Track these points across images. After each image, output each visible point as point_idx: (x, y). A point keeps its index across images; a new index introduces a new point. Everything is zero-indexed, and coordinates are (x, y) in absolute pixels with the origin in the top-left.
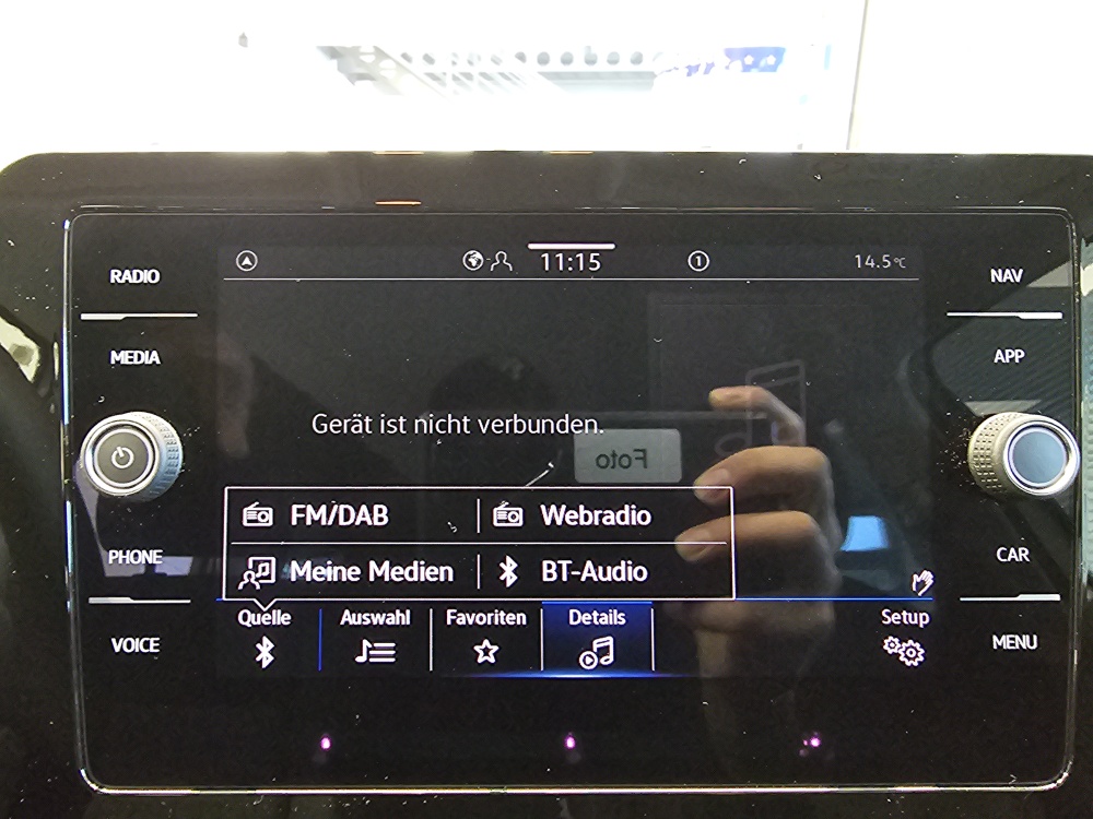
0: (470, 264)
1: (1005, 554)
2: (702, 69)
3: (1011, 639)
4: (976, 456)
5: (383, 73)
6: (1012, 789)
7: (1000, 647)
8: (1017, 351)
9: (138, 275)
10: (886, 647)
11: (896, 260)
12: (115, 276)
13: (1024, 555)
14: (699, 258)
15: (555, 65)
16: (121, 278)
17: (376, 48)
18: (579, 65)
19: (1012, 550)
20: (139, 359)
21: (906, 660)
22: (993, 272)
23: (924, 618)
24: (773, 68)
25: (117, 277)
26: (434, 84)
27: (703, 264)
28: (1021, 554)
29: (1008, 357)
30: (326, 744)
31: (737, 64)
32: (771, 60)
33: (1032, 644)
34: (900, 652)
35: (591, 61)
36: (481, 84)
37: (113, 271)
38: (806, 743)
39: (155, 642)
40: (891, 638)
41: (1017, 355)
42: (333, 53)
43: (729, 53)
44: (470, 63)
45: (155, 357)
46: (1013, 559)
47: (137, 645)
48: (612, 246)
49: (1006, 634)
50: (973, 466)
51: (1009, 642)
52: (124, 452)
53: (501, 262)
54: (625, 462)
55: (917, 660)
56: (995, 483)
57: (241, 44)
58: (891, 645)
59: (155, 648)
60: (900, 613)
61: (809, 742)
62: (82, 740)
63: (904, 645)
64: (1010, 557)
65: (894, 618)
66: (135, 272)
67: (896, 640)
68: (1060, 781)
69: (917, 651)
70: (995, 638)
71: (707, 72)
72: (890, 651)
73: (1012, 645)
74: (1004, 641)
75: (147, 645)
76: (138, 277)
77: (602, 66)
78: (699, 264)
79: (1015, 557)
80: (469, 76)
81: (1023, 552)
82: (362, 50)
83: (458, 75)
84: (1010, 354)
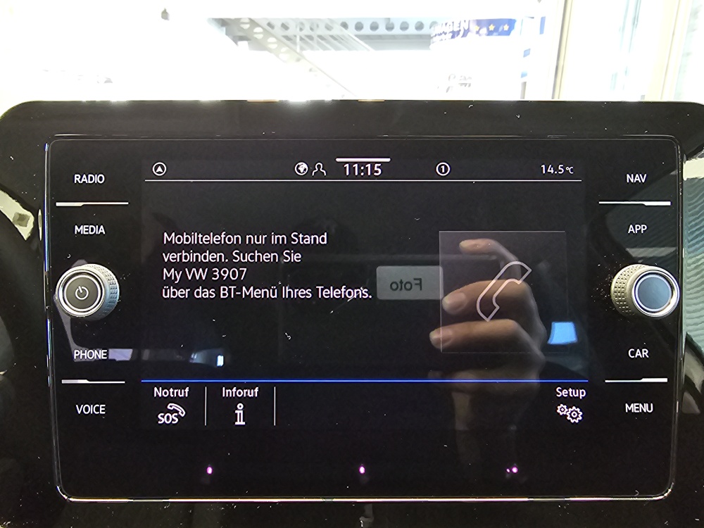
0: (299, 171)
1: (633, 353)
2: (461, 33)
3: (637, 406)
4: (615, 292)
5: (256, 36)
6: (637, 499)
7: (630, 411)
8: (642, 226)
9: (91, 178)
10: (558, 411)
11: (568, 169)
12: (77, 178)
13: (646, 354)
14: (443, 167)
15: (367, 31)
16: (81, 180)
17: (250, 19)
18: (382, 30)
19: (638, 350)
20: (92, 231)
21: (571, 419)
22: (628, 176)
23: (583, 393)
24: (508, 33)
25: (78, 179)
26: (288, 42)
27: (446, 171)
28: (643, 353)
29: (637, 229)
30: (210, 471)
31: (484, 31)
32: (506, 28)
33: (650, 409)
34: (568, 414)
35: (390, 27)
36: (318, 43)
37: (76, 175)
38: (508, 471)
39: (102, 407)
40: (562, 405)
41: (643, 228)
42: (223, 23)
43: (479, 23)
44: (312, 29)
45: (102, 230)
46: (639, 356)
47: (92, 409)
48: (388, 160)
49: (634, 403)
50: (614, 298)
51: (635, 408)
52: (82, 289)
53: (319, 170)
54: (408, 286)
55: (578, 419)
56: (627, 309)
57: (163, 17)
58: (562, 410)
59: (102, 411)
60: (568, 390)
61: (511, 470)
62: (58, 468)
63: (570, 409)
64: (637, 355)
65: (564, 393)
66: (90, 176)
67: (565, 407)
68: (666, 495)
69: (578, 414)
70: (627, 405)
71: (464, 35)
72: (561, 414)
73: (637, 410)
74: (633, 407)
75: (98, 409)
76: (91, 180)
77: (397, 31)
78: (443, 171)
79: (640, 355)
80: (310, 38)
81: (645, 352)
82: (242, 21)
83: (303, 37)
84: (638, 227)
